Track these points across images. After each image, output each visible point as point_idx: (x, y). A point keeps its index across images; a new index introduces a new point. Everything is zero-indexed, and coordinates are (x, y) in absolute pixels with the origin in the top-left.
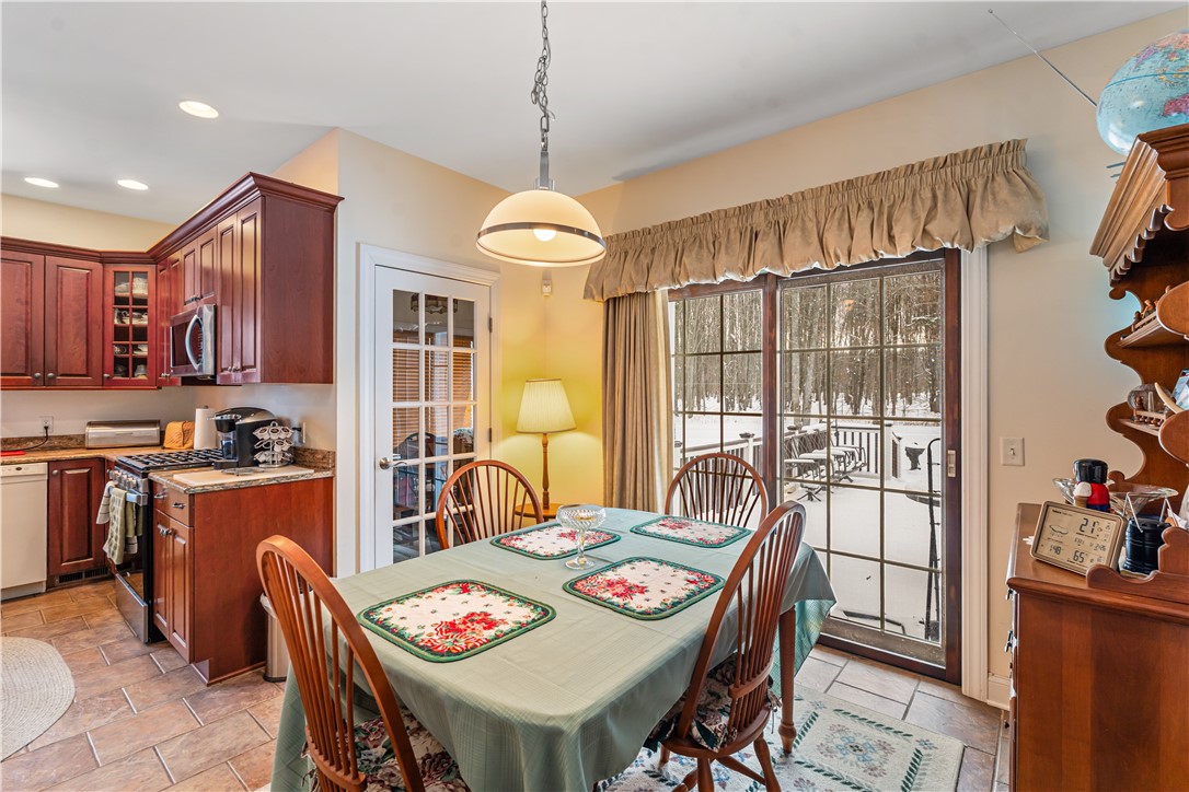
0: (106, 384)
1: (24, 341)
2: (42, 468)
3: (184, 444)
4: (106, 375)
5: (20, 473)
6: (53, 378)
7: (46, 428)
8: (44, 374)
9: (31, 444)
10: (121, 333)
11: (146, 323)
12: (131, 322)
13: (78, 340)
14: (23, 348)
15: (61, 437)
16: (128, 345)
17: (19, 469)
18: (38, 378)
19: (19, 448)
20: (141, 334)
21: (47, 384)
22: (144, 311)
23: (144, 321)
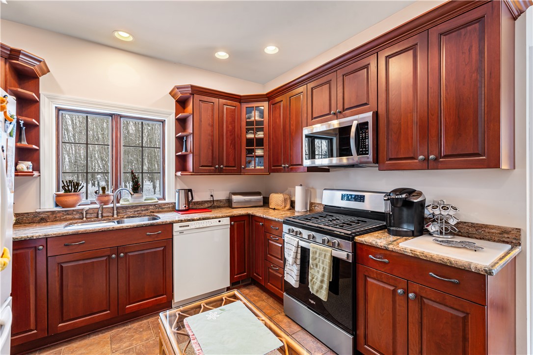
0: (243, 171)
1: (211, 147)
2: (227, 221)
3: (285, 207)
4: (242, 167)
5: (220, 223)
6: (222, 168)
7: (212, 196)
8: (219, 166)
9: (206, 205)
10: (250, 142)
11: (263, 136)
12: (255, 136)
13: (231, 147)
14: (211, 151)
16: (253, 149)
17: (220, 221)
18: (216, 168)
19: (202, 207)
20: (260, 142)
21: (220, 172)
22: (261, 130)
23: (260, 135)
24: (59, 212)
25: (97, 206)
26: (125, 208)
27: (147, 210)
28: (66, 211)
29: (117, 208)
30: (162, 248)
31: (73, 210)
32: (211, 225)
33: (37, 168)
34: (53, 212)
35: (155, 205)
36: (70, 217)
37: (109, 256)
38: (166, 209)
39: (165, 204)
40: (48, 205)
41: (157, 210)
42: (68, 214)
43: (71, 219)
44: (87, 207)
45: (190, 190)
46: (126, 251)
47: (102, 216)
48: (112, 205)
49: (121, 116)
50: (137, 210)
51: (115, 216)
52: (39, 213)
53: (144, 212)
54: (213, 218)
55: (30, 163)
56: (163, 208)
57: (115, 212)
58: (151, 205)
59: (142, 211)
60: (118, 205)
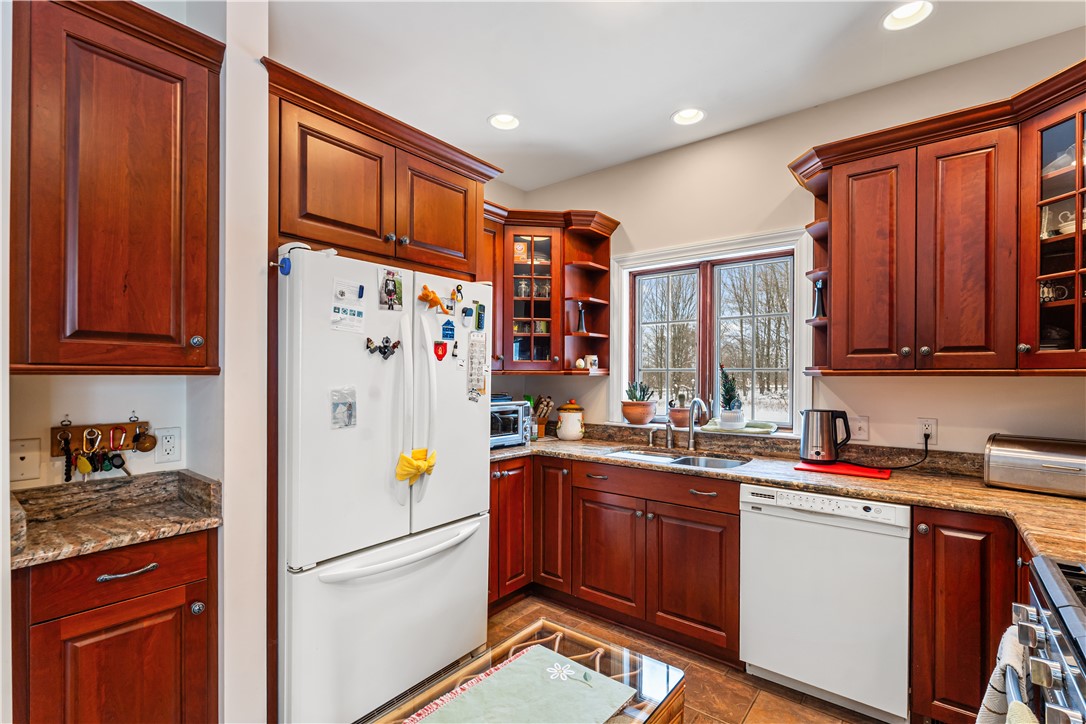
0: (1024, 364)
1: (886, 297)
2: (901, 515)
4: (1022, 346)
5: (865, 517)
6: (928, 355)
7: (927, 437)
8: (916, 348)
9: (905, 461)
10: (1055, 255)
12: (1079, 226)
13: (970, 284)
14: (886, 308)
15: (949, 455)
16: (1072, 278)
17: (867, 509)
18: (907, 355)
21: (920, 365)
24: (626, 428)
25: (664, 426)
26: (711, 437)
27: (748, 447)
28: (633, 429)
29: (696, 435)
30: (719, 530)
31: (641, 429)
32: (837, 512)
33: (604, 364)
34: (620, 428)
35: (764, 439)
36: (637, 438)
37: (635, 510)
38: (787, 453)
39: (786, 441)
40: (617, 419)
41: (768, 451)
42: (635, 434)
43: (638, 443)
44: (655, 426)
45: (843, 415)
46: (658, 512)
47: (674, 445)
48: (687, 429)
49: (713, 264)
50: (728, 443)
51: (691, 449)
52: (606, 427)
53: (742, 451)
54: (847, 495)
55: (595, 358)
56: (781, 450)
57: (692, 441)
58: (756, 439)
59: (739, 447)
60: (697, 429)
